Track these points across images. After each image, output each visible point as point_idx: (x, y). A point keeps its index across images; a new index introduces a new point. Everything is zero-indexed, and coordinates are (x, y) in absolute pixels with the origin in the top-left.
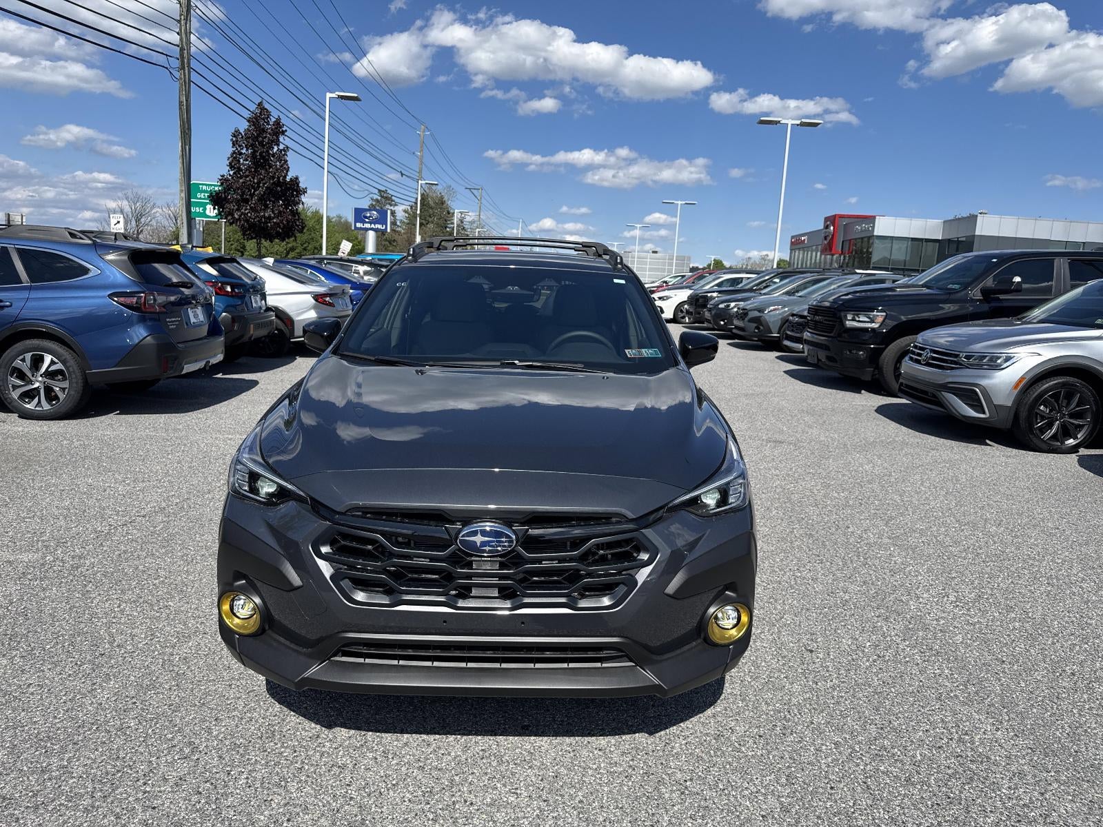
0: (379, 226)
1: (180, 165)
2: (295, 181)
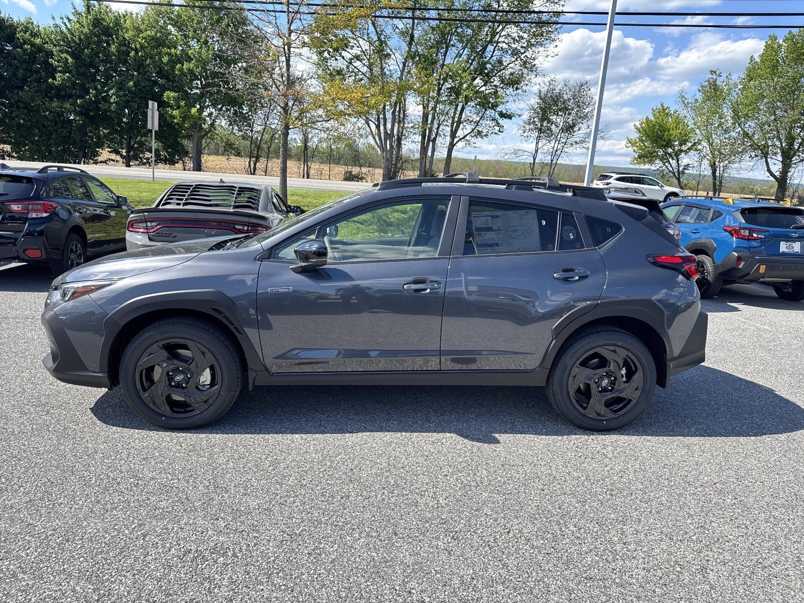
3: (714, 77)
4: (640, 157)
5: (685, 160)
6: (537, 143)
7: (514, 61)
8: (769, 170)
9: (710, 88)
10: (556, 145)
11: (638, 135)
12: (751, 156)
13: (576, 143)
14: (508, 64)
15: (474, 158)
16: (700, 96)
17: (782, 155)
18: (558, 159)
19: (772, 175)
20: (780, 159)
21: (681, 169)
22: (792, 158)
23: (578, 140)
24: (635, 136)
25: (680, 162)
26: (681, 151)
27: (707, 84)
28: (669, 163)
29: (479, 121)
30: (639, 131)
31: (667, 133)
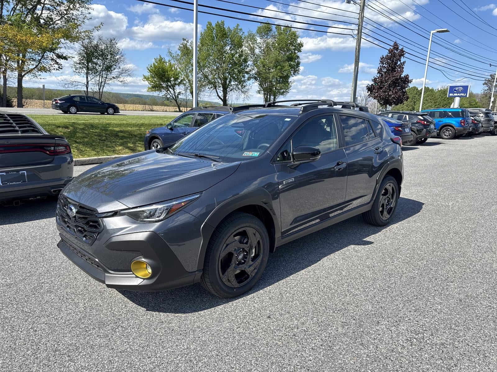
0: (463, 94)
1: (353, 75)
2: (407, 77)
3: (185, 42)
4: (153, 87)
5: (178, 89)
6: (87, 78)
7: (60, 19)
8: (218, 95)
9: (184, 48)
10: (101, 79)
11: (149, 74)
12: (209, 88)
13: (114, 78)
14: (56, 21)
15: (42, 87)
16: (179, 53)
17: (223, 87)
18: (103, 88)
19: (220, 98)
20: (222, 89)
21: (176, 95)
22: (227, 89)
23: (115, 76)
24: (148, 74)
25: (175, 91)
26: (176, 84)
27: (182, 46)
28: (170, 92)
29: (41, 59)
30: (150, 71)
31: (167, 73)
